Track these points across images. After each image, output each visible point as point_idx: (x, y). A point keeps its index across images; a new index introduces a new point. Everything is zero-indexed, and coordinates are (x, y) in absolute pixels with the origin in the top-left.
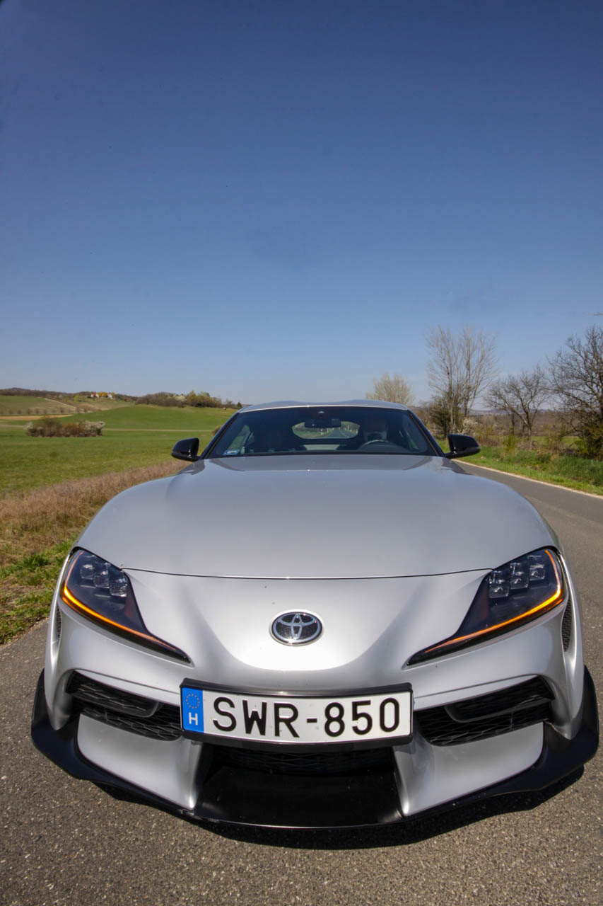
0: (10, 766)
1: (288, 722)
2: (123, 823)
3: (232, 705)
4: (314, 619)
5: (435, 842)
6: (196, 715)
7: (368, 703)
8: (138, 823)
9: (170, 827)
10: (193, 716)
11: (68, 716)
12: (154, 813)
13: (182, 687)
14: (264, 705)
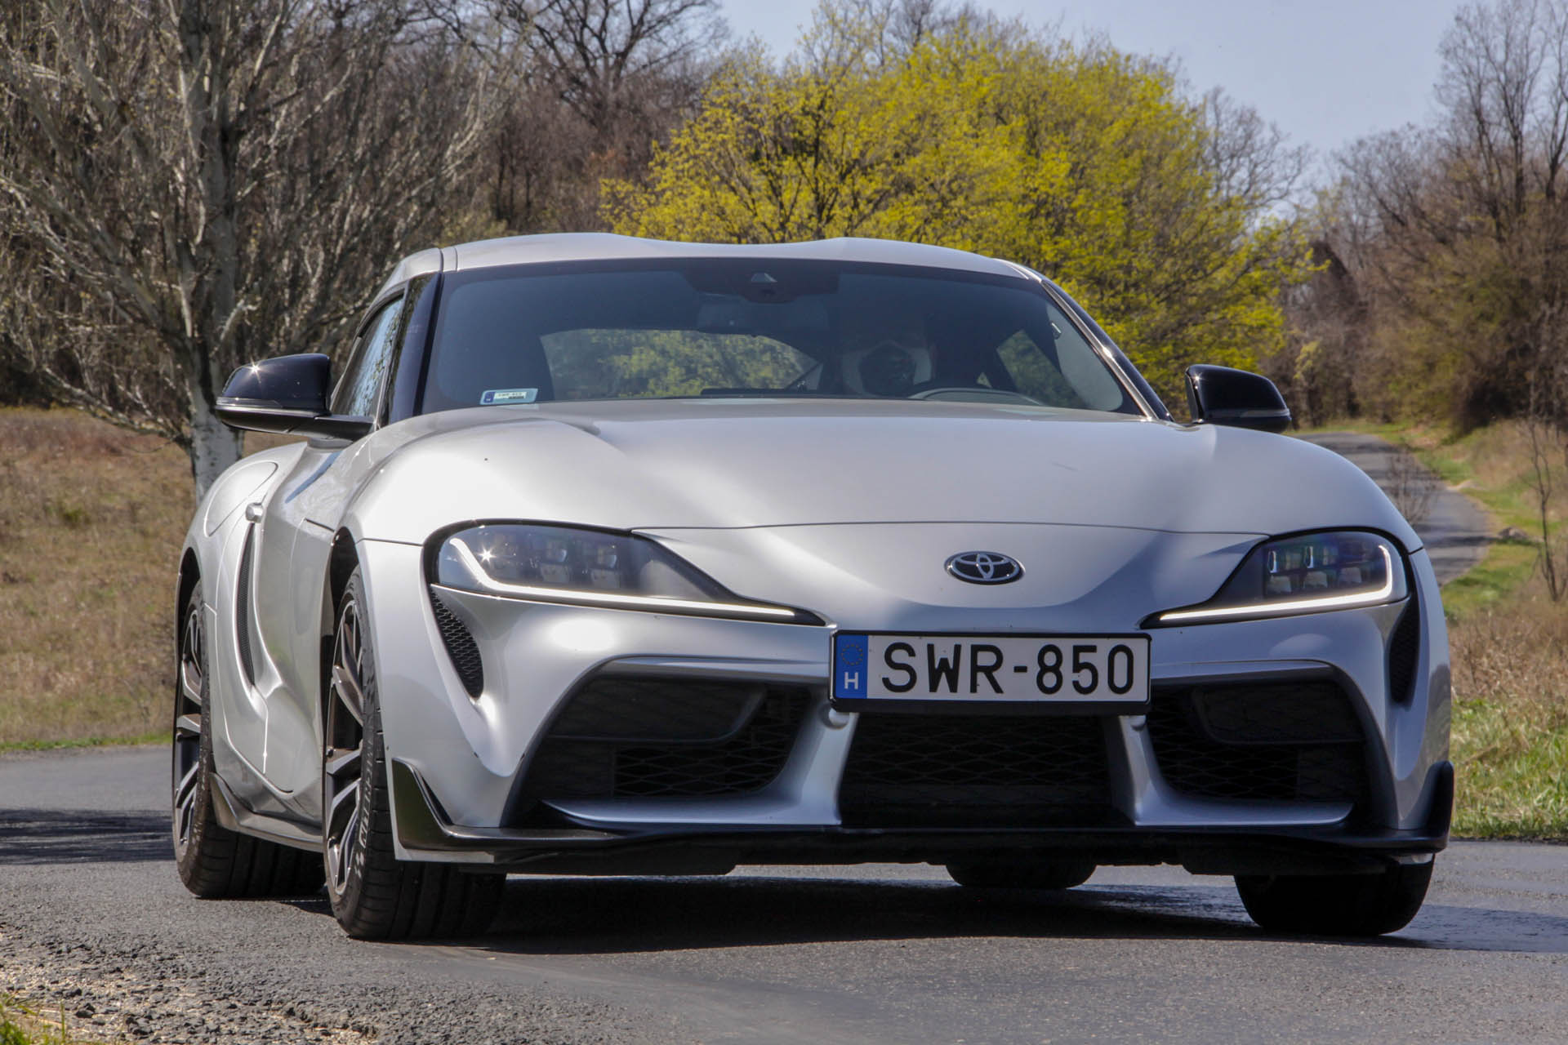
1: (989, 671)
3: (912, 653)
6: (856, 674)
7: (1093, 649)
10: (852, 676)
14: (958, 649)
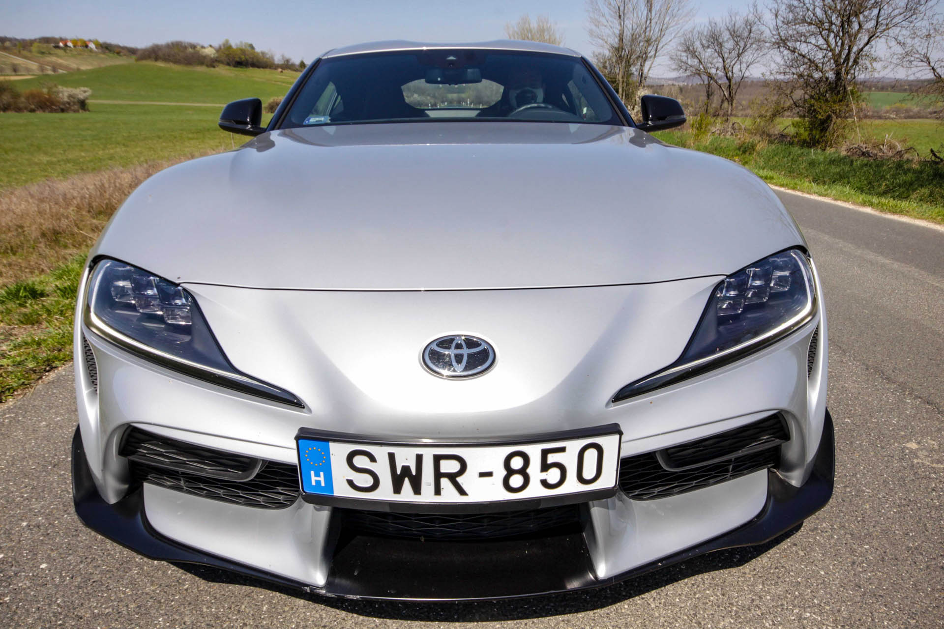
0: (49, 552)
1: (452, 477)
2: (223, 607)
3: (373, 459)
4: (483, 343)
5: (626, 606)
6: (322, 474)
7: (562, 450)
8: (243, 607)
9: (286, 609)
10: (317, 475)
11: (126, 486)
12: (261, 594)
13: (298, 438)
14: (419, 458)
